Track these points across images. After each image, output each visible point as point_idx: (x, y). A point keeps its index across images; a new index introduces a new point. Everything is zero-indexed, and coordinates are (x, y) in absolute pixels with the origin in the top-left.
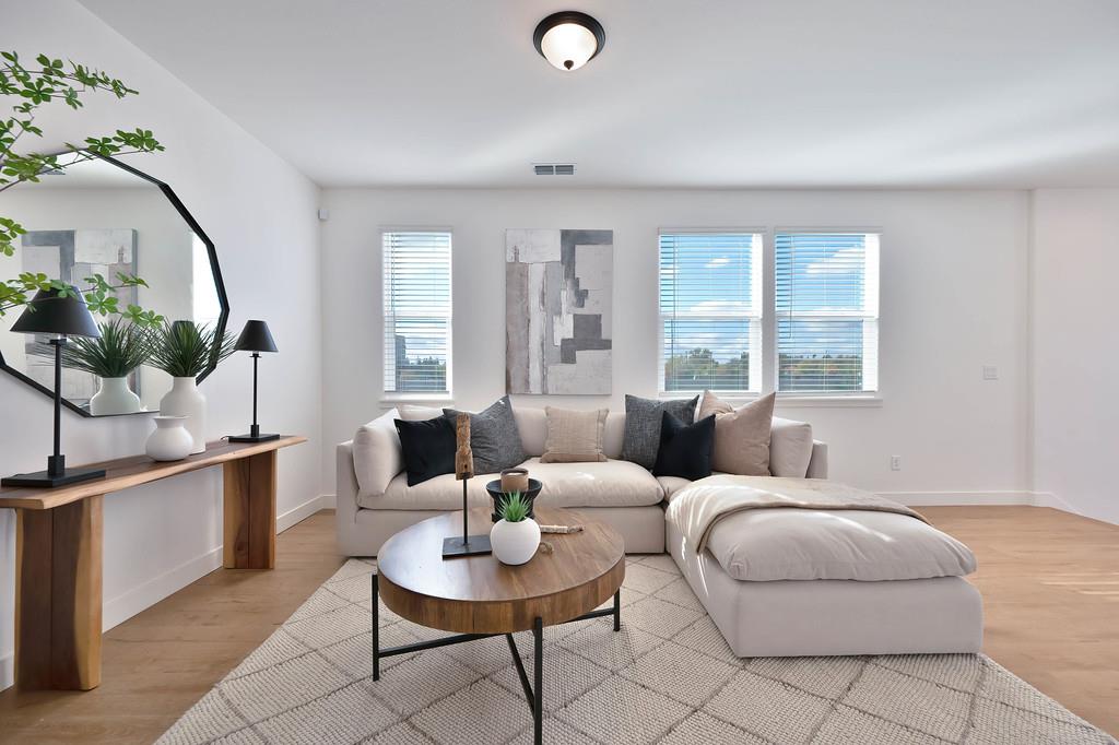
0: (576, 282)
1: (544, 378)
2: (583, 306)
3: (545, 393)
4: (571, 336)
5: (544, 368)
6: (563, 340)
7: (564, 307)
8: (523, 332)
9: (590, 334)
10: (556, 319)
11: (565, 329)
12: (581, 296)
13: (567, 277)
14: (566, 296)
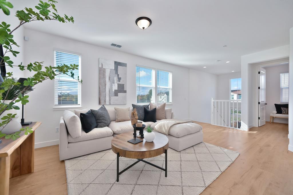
0: (118, 75)
1: (110, 100)
2: (120, 82)
3: (110, 104)
4: (117, 89)
5: (110, 97)
6: (115, 90)
7: (115, 81)
8: (104, 87)
9: (121, 89)
10: (113, 84)
11: (115, 87)
12: (119, 79)
13: (116, 74)
14: (116, 79)
